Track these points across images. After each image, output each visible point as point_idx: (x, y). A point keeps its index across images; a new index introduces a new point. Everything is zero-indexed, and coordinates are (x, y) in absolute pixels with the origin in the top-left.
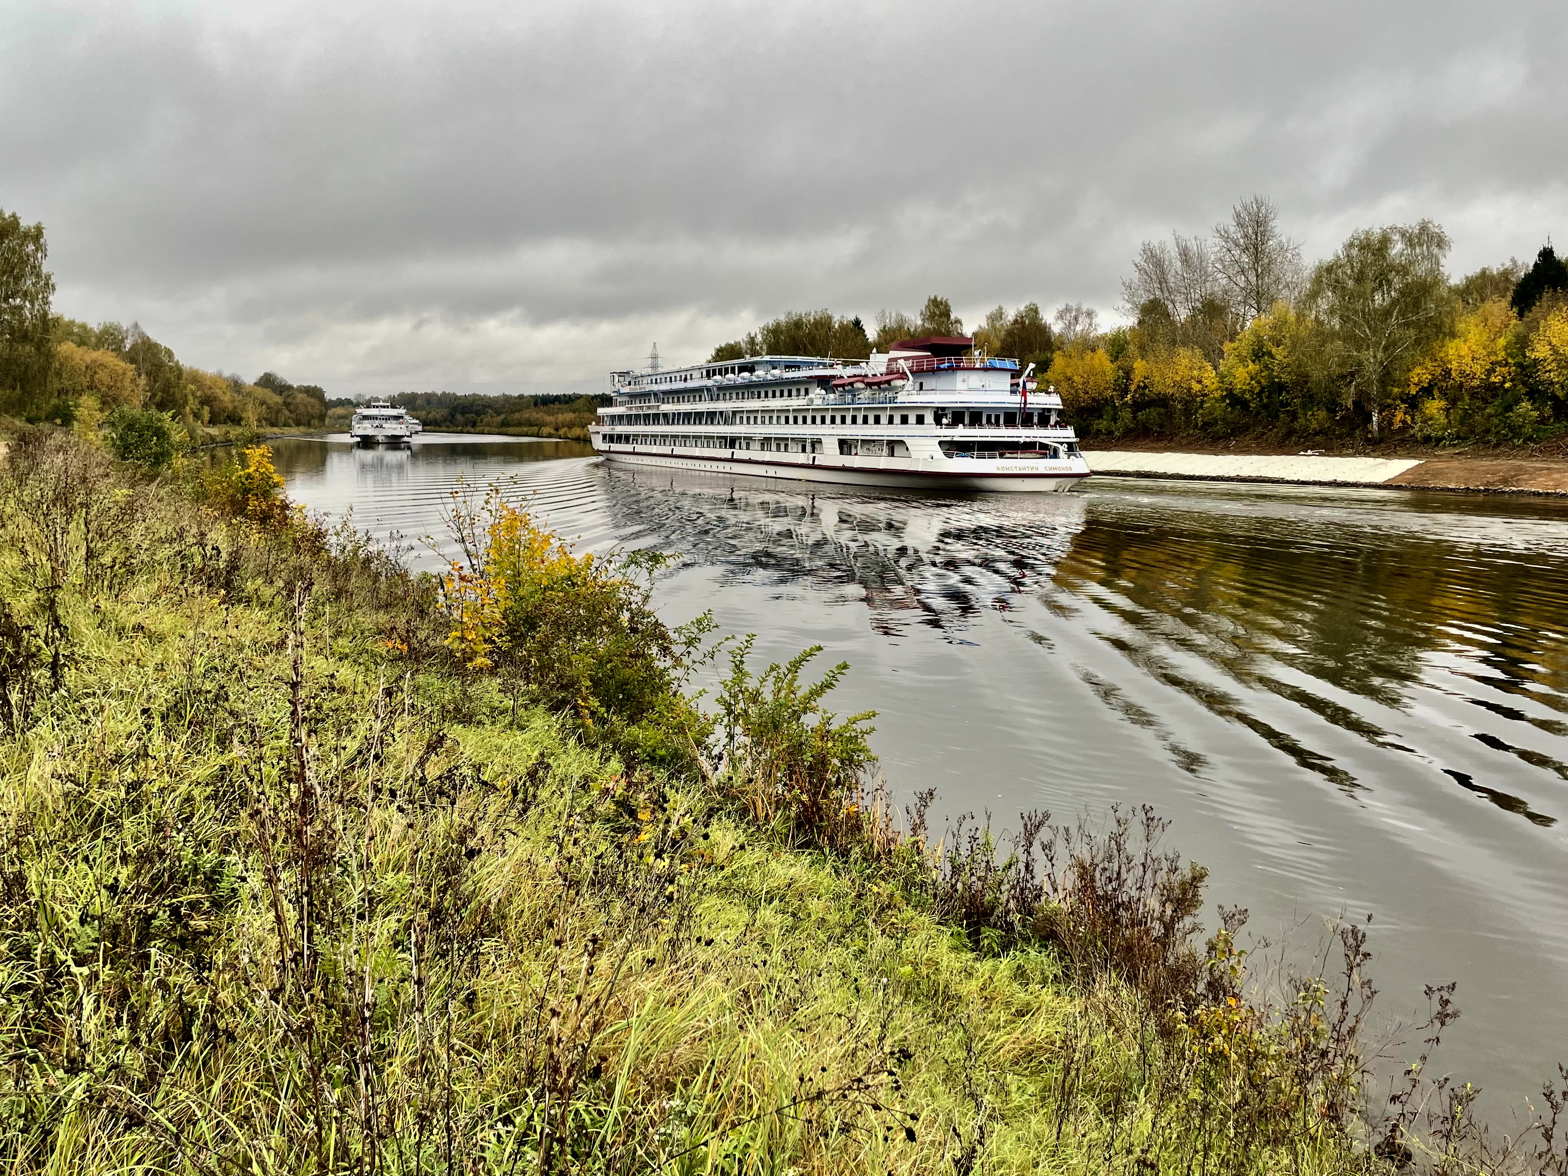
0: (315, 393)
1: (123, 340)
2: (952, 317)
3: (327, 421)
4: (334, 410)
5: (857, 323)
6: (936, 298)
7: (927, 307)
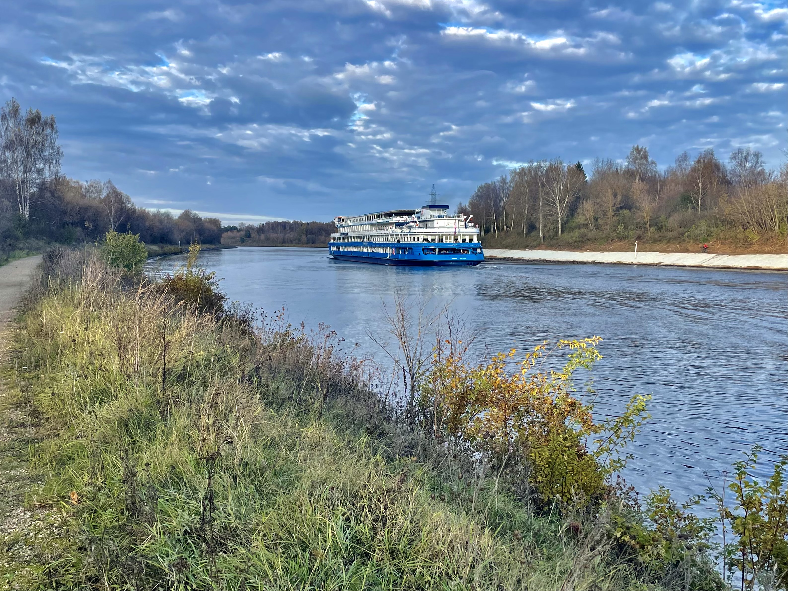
0: (216, 222)
1: (101, 191)
2: (650, 159)
3: (222, 241)
4: (226, 233)
5: (579, 166)
6: (638, 147)
7: (632, 153)
